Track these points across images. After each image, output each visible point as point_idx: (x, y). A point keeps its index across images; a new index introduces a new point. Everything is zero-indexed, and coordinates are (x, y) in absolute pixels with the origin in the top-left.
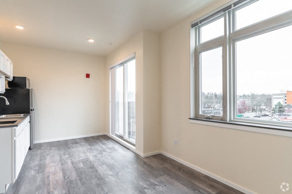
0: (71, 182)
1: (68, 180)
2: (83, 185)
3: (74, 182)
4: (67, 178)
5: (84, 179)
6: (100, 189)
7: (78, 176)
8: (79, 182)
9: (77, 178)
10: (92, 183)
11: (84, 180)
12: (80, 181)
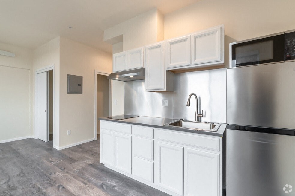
0: (50, 185)
1: (57, 186)
2: (34, 185)
3: (46, 185)
4: (58, 188)
5: (34, 192)
6: (11, 186)
7: (45, 193)
8: (41, 187)
9: (44, 191)
10: (22, 190)
11: (34, 190)
12: (39, 188)
